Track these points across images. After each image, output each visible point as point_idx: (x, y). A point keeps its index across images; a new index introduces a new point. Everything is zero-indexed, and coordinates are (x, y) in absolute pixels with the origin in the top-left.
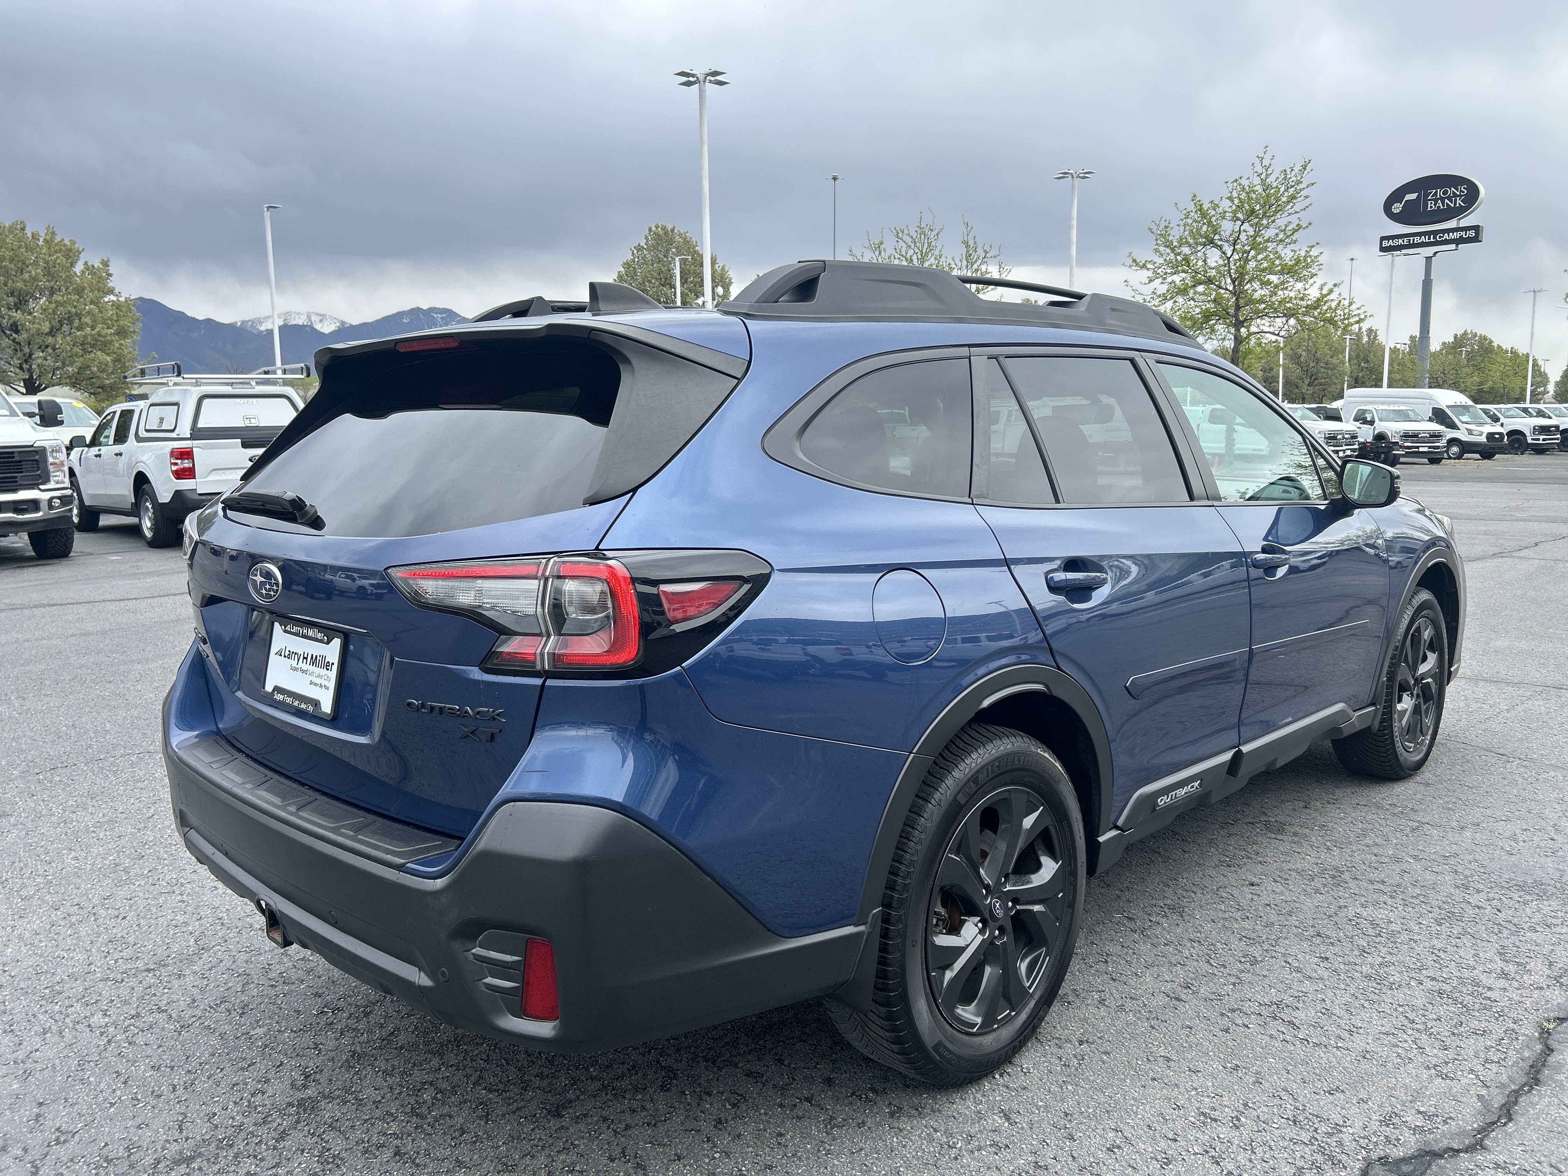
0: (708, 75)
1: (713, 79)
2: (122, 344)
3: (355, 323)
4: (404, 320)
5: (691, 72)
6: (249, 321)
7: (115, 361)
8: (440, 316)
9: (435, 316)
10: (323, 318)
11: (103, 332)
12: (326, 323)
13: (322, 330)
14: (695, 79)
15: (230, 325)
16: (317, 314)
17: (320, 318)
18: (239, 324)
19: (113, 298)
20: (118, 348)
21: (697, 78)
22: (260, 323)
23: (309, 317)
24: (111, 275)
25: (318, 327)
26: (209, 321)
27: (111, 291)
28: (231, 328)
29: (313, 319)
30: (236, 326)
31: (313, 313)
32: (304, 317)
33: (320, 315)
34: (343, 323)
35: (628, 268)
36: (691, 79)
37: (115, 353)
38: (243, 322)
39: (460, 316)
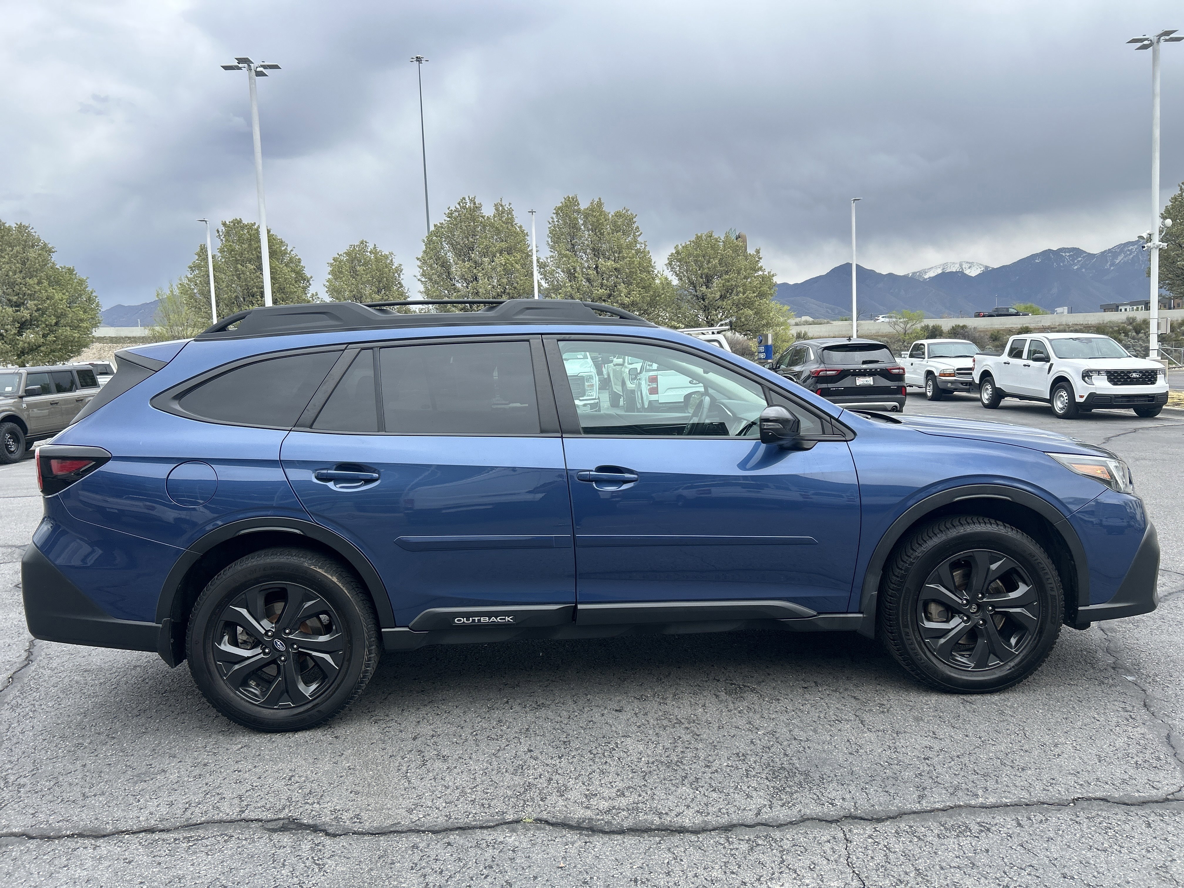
0: (1160, 36)
1: (1167, 38)
2: (761, 303)
3: (996, 266)
4: (1037, 261)
5: (1144, 37)
6: (917, 272)
7: (756, 313)
8: (1068, 254)
9: (1064, 254)
10: (971, 265)
11: (750, 296)
12: (973, 269)
13: (970, 274)
14: (1150, 42)
15: (904, 276)
16: (967, 263)
17: (969, 265)
18: (910, 275)
19: (760, 273)
20: (758, 305)
21: (1151, 40)
22: (926, 273)
23: (961, 265)
24: (761, 258)
25: (967, 272)
26: (890, 275)
27: (760, 269)
28: (905, 278)
29: (964, 267)
30: (908, 277)
31: (964, 262)
32: (958, 266)
33: (970, 263)
34: (987, 267)
35: (1175, 202)
36: (1146, 42)
37: (756, 308)
38: (914, 273)
39: (1086, 252)
